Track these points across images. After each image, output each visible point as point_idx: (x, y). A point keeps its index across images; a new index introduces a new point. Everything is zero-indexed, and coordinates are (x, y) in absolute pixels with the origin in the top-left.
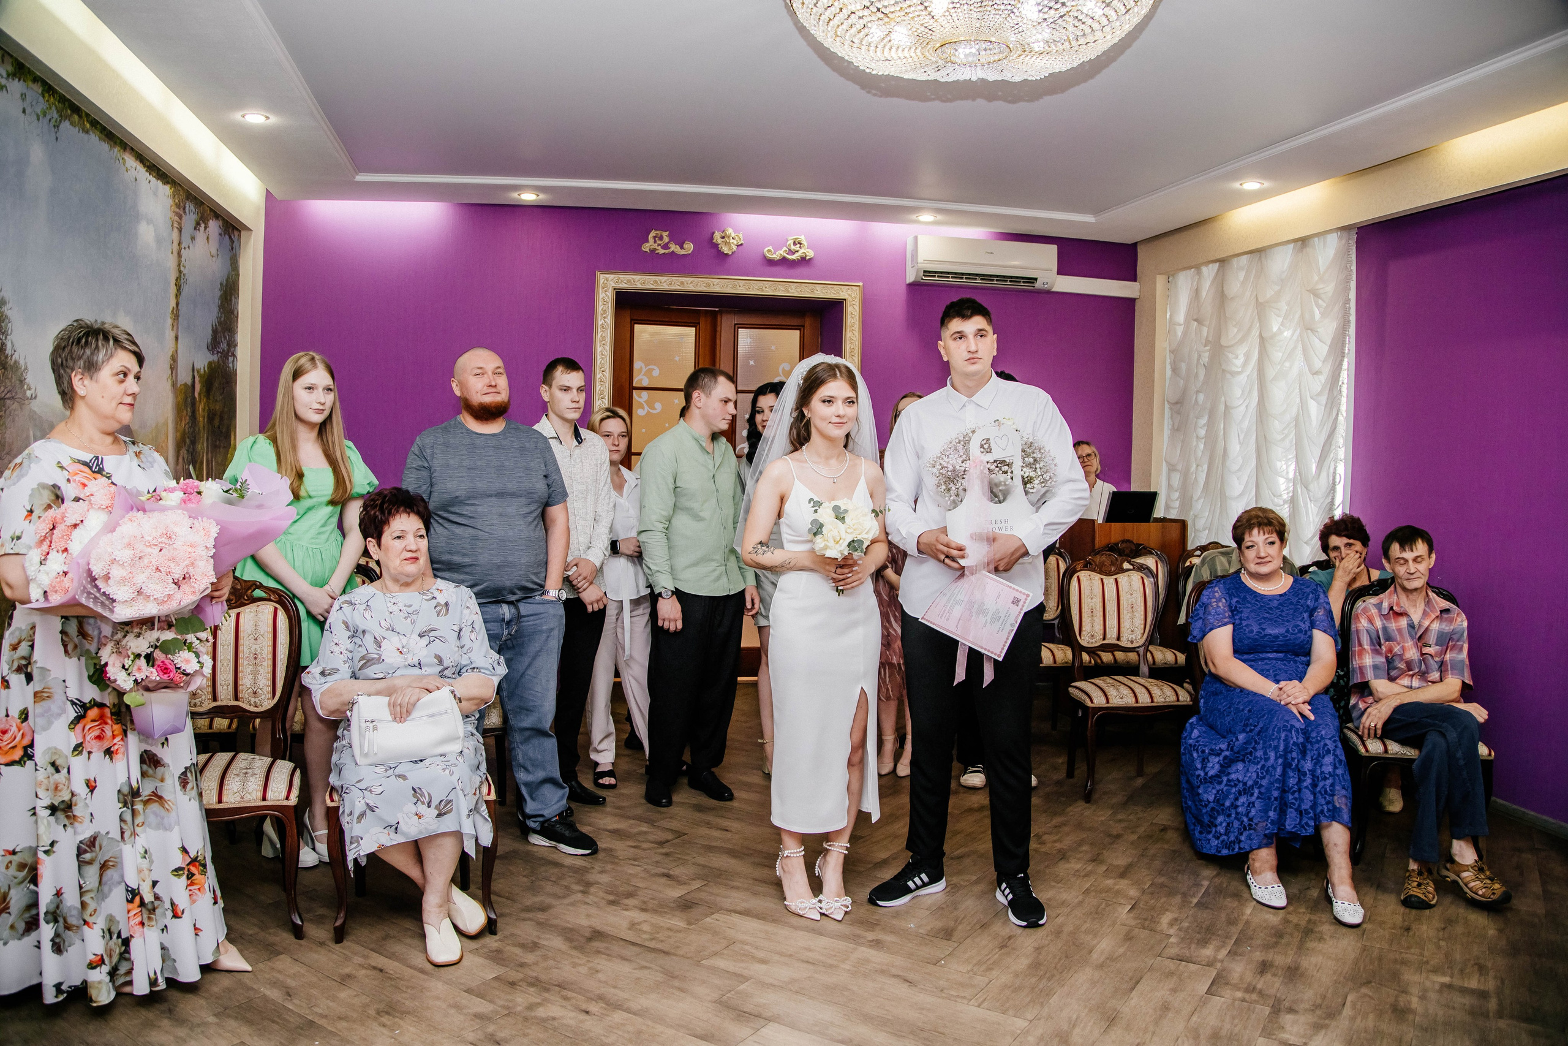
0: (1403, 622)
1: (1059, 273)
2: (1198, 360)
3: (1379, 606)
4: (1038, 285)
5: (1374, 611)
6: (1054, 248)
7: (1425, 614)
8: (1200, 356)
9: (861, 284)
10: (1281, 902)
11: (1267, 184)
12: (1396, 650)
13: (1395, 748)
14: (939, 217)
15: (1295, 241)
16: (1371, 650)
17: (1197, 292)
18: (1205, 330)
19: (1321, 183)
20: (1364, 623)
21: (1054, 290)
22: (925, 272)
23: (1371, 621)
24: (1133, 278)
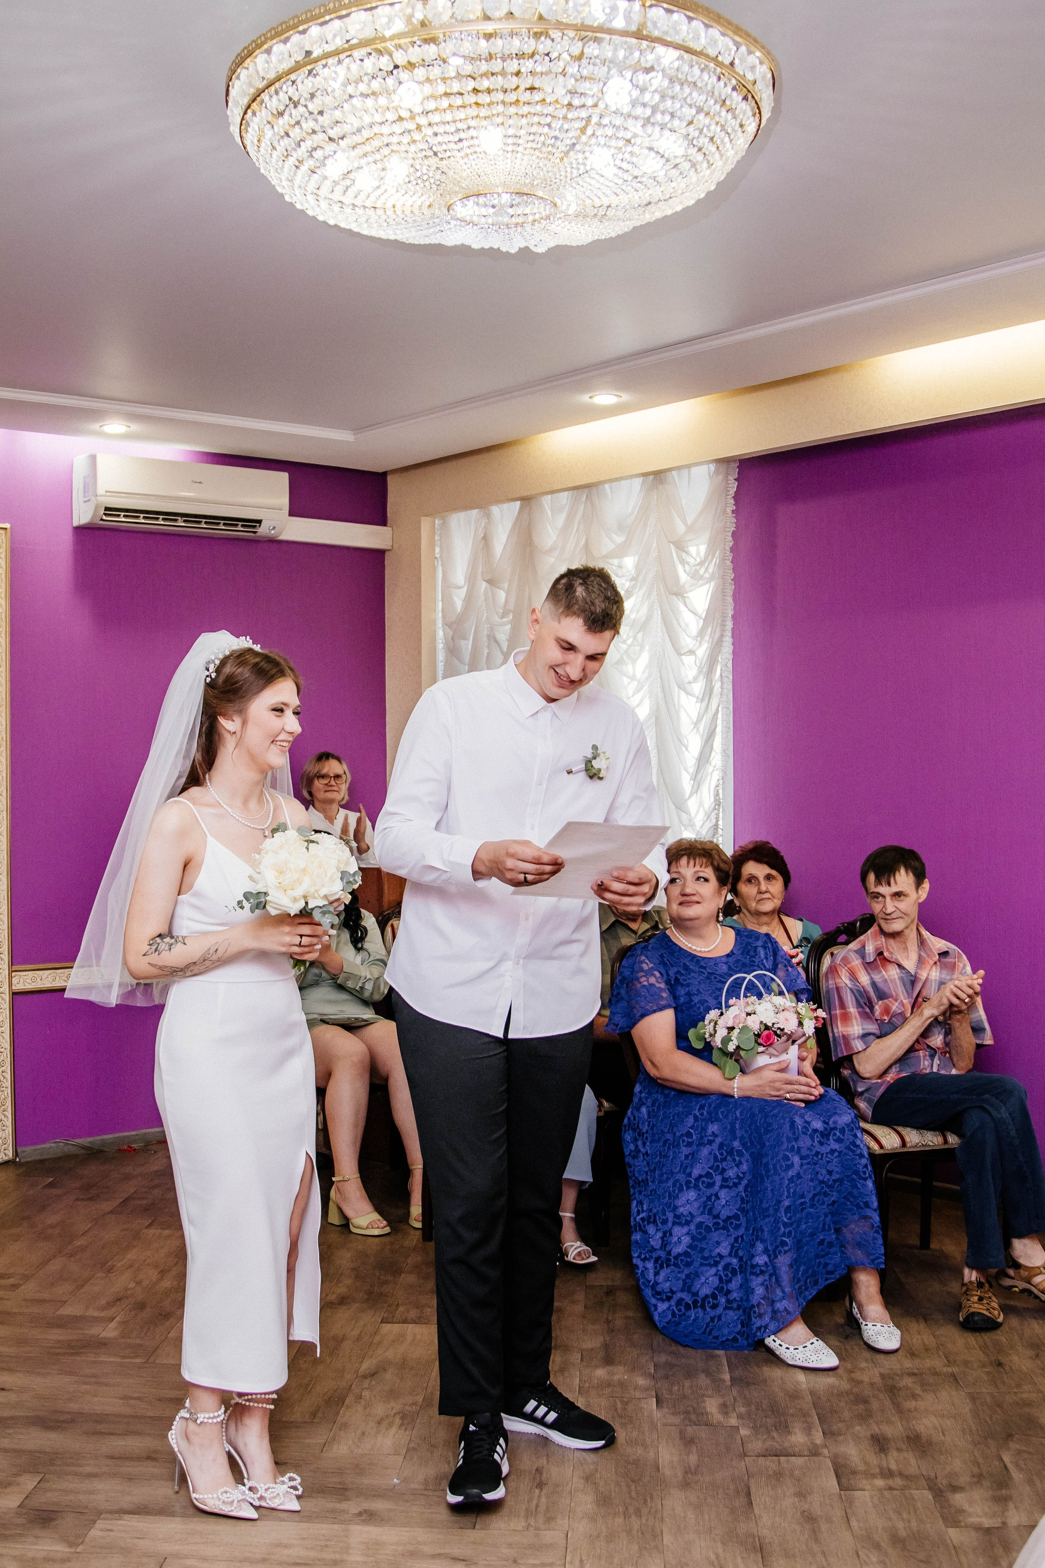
0: (893, 972)
1: (292, 514)
2: (488, 637)
3: (861, 952)
4: (263, 530)
5: (856, 962)
6: (282, 479)
7: (921, 961)
8: (492, 629)
9: (7, 526)
10: (830, 1360)
11: (625, 397)
12: (894, 1008)
13: (915, 1139)
14: (135, 427)
15: (645, 475)
16: (859, 1013)
17: (486, 540)
18: (502, 595)
19: (698, 399)
20: (844, 979)
21: (283, 537)
22: (107, 509)
23: (853, 977)
24: (382, 521)
